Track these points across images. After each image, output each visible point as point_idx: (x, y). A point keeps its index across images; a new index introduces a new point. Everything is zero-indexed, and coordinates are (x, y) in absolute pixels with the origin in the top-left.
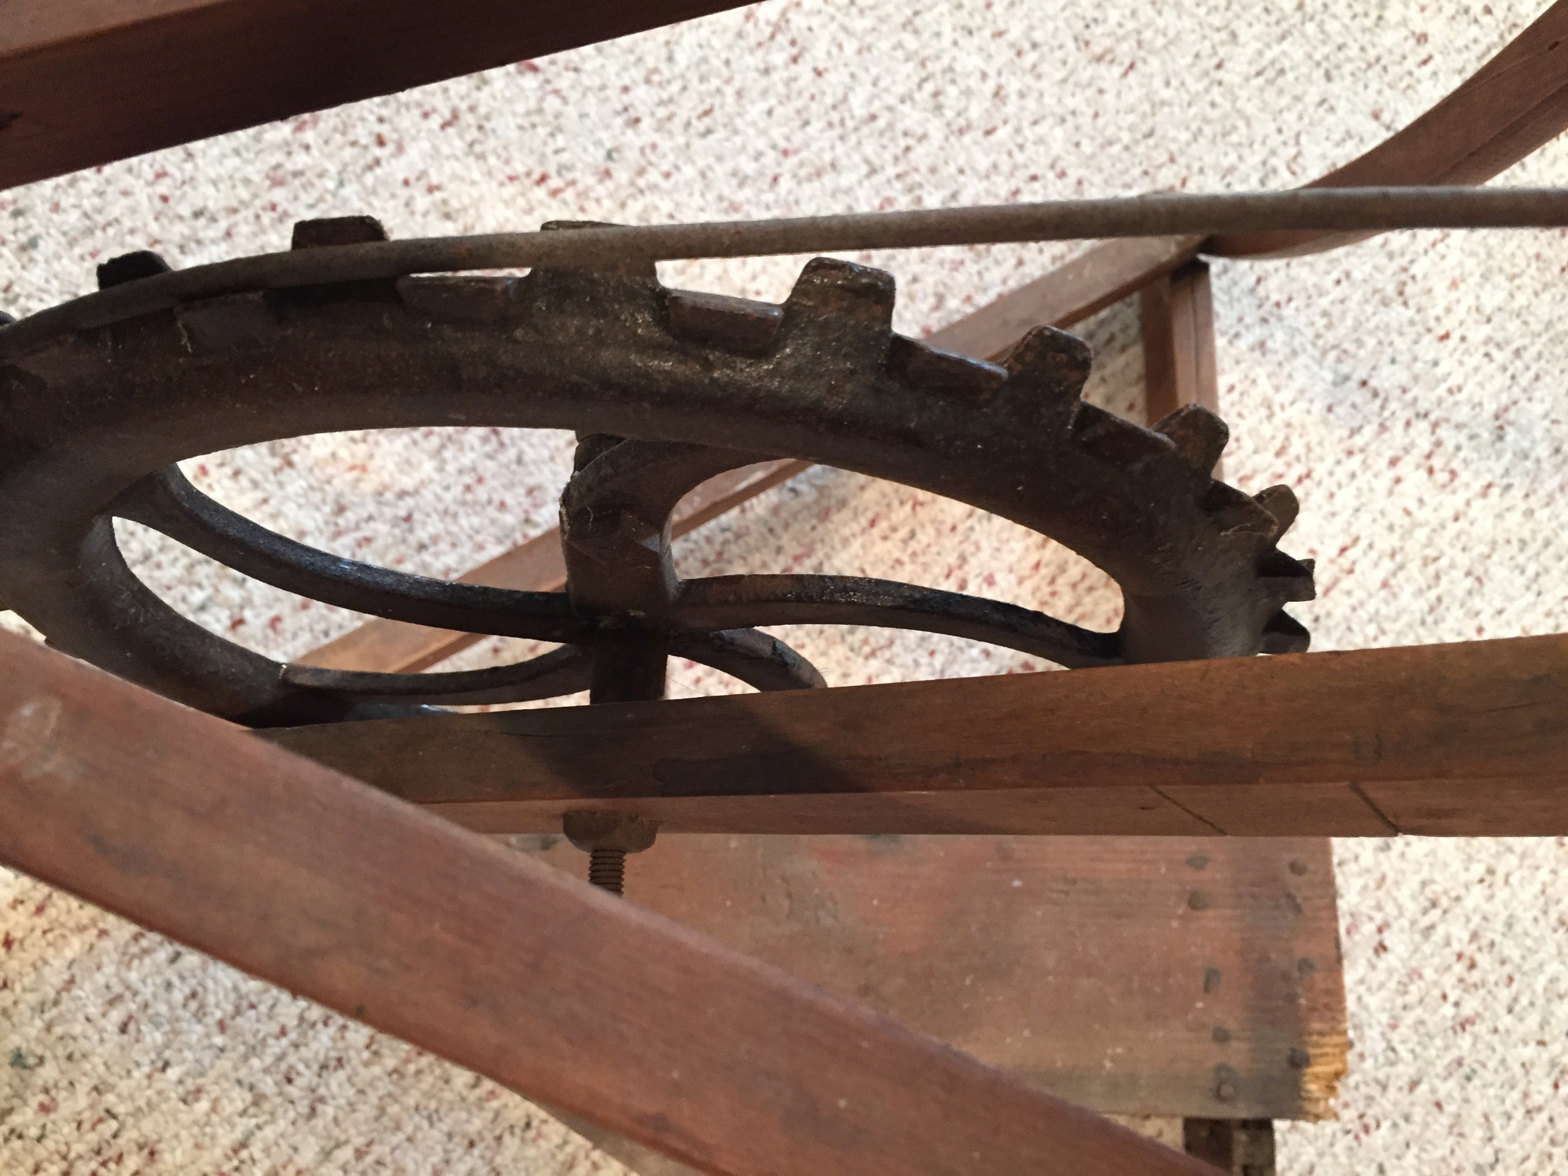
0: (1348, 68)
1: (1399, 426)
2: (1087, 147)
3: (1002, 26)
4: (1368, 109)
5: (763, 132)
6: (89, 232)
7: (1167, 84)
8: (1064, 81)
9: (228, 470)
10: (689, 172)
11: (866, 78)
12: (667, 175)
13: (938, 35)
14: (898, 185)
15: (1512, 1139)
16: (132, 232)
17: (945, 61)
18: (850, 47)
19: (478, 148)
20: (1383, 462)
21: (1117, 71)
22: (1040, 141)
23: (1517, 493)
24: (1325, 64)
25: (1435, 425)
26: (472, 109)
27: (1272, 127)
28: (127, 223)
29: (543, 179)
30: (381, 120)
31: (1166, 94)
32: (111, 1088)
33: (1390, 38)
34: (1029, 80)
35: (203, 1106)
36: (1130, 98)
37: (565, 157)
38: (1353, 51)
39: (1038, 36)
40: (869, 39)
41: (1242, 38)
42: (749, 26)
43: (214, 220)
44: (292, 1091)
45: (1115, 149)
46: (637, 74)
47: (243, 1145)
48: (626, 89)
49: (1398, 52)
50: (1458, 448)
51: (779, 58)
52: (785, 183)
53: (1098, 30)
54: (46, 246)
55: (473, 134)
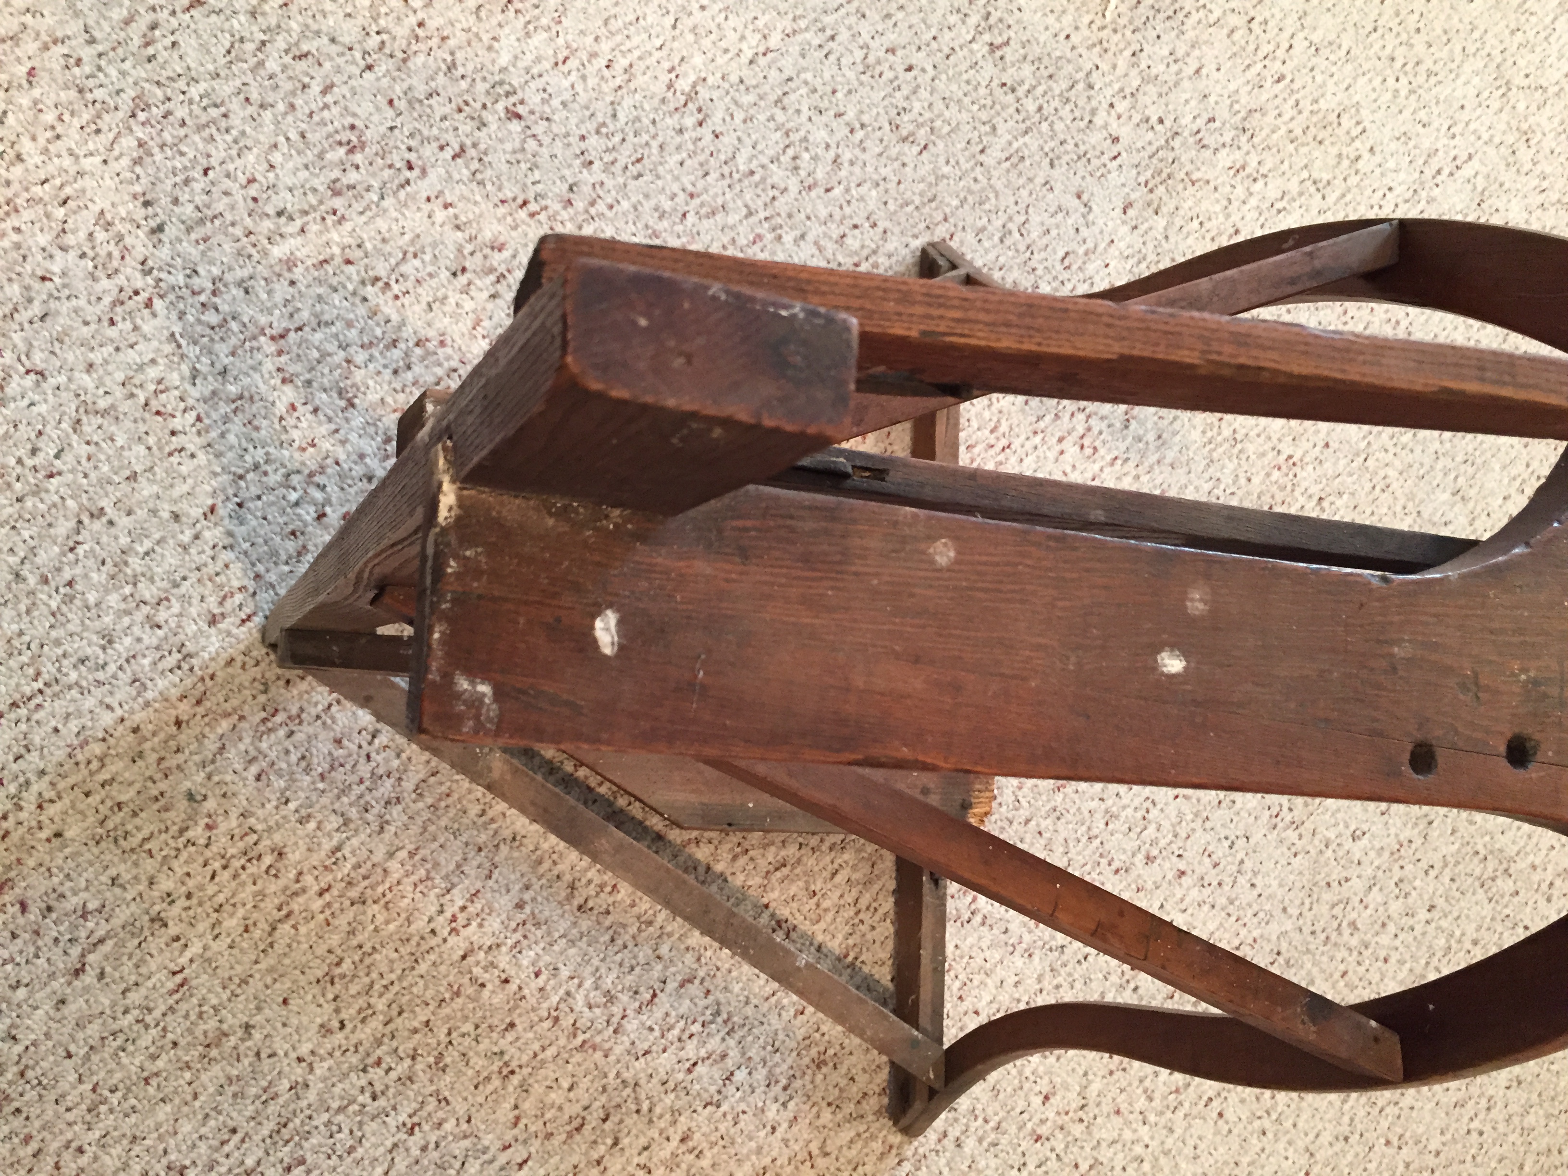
0: (1066, 158)
1: (1067, 416)
2: (892, 206)
3: (842, 109)
4: (1074, 190)
5: (677, 178)
6: (201, 222)
7: (948, 162)
8: (881, 155)
9: (310, 408)
10: (625, 205)
11: (748, 142)
12: (611, 207)
13: (798, 111)
14: (766, 225)
15: (1079, 853)
16: (233, 224)
17: (802, 133)
18: (739, 116)
19: (479, 176)
20: (1055, 440)
21: (916, 149)
22: (861, 199)
23: (1131, 464)
24: (1051, 155)
25: (1089, 417)
26: (475, 145)
27: (1012, 200)
28: (229, 217)
29: (525, 203)
30: (410, 149)
31: (946, 170)
32: (252, 814)
33: (1096, 138)
34: (857, 151)
35: (312, 825)
36: (922, 171)
37: (539, 188)
38: (1070, 147)
39: (865, 118)
40: (752, 111)
41: (999, 132)
42: (670, 94)
43: (291, 219)
44: (369, 817)
45: (910, 208)
46: (591, 126)
47: (338, 849)
48: (583, 138)
49: (1099, 149)
50: (1101, 433)
51: (690, 121)
52: (691, 218)
53: (906, 118)
54: (171, 231)
55: (475, 165)
